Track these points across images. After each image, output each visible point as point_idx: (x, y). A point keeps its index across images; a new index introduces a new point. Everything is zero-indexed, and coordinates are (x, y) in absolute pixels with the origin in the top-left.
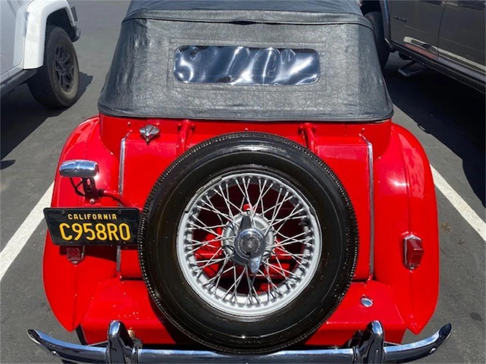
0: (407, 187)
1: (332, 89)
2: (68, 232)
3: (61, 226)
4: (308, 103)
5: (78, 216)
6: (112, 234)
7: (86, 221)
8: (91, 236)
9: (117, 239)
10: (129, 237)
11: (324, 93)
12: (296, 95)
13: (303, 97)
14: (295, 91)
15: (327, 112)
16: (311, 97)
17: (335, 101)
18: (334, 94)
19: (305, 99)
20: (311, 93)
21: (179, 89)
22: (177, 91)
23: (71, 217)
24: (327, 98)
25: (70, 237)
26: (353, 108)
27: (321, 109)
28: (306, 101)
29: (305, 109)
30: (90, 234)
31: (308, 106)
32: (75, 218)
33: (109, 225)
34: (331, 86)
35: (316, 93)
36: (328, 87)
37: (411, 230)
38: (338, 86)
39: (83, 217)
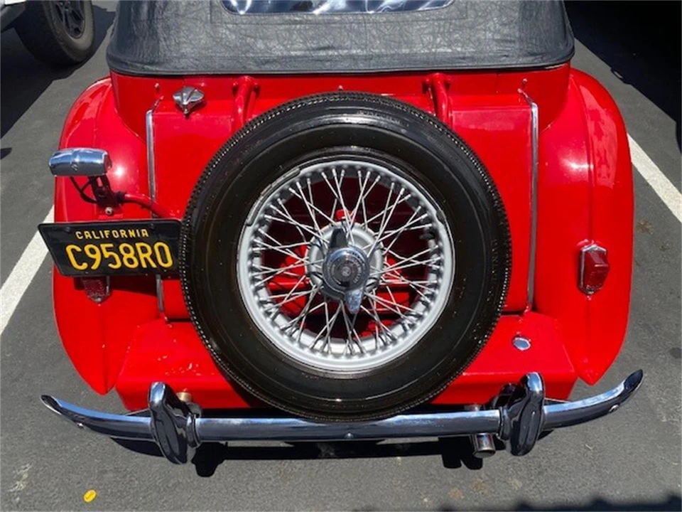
0: (589, 169)
1: (477, 16)
2: (81, 257)
3: (69, 249)
4: (438, 40)
5: (92, 235)
6: (145, 259)
7: (105, 241)
8: (115, 263)
9: (154, 265)
10: (170, 263)
11: (463, 21)
12: (418, 27)
13: (431, 30)
14: (417, 20)
15: (467, 55)
16: (442, 30)
17: (481, 35)
18: (480, 24)
19: (432, 34)
20: (442, 23)
21: (230, 26)
22: (227, 28)
23: (80, 236)
24: (468, 31)
25: (85, 266)
26: (509, 47)
27: (459, 49)
28: (435, 38)
29: (433, 50)
30: (112, 260)
31: (438, 46)
32: (87, 237)
33: (138, 245)
34: (475, 10)
35: (451, 24)
36: (469, 12)
37: (592, 238)
38: (485, 10)
39: (99, 235)
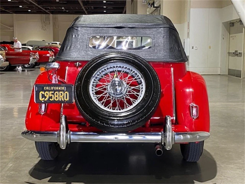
1: (157, 51)
2: (43, 96)
3: (40, 93)
4: (147, 56)
5: (48, 88)
6: (61, 97)
7: (52, 91)
8: (52, 99)
9: (63, 100)
10: (68, 99)
11: (153, 52)
12: (141, 53)
13: (145, 53)
14: (141, 51)
15: (155, 59)
16: (148, 53)
17: (159, 55)
18: (158, 52)
19: (145, 54)
20: (148, 52)
21: (91, 51)
22: (90, 52)
23: (45, 88)
24: (155, 54)
25: (43, 99)
26: (166, 57)
27: (152, 57)
28: (146, 55)
29: (145, 58)
30: (51, 97)
31: (147, 57)
33: (60, 92)
34: (157, 50)
35: (150, 52)
36: (155, 50)
38: (160, 50)
39: (50, 88)
